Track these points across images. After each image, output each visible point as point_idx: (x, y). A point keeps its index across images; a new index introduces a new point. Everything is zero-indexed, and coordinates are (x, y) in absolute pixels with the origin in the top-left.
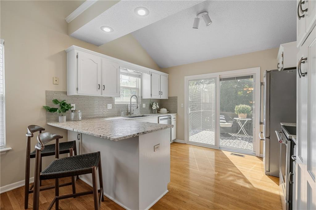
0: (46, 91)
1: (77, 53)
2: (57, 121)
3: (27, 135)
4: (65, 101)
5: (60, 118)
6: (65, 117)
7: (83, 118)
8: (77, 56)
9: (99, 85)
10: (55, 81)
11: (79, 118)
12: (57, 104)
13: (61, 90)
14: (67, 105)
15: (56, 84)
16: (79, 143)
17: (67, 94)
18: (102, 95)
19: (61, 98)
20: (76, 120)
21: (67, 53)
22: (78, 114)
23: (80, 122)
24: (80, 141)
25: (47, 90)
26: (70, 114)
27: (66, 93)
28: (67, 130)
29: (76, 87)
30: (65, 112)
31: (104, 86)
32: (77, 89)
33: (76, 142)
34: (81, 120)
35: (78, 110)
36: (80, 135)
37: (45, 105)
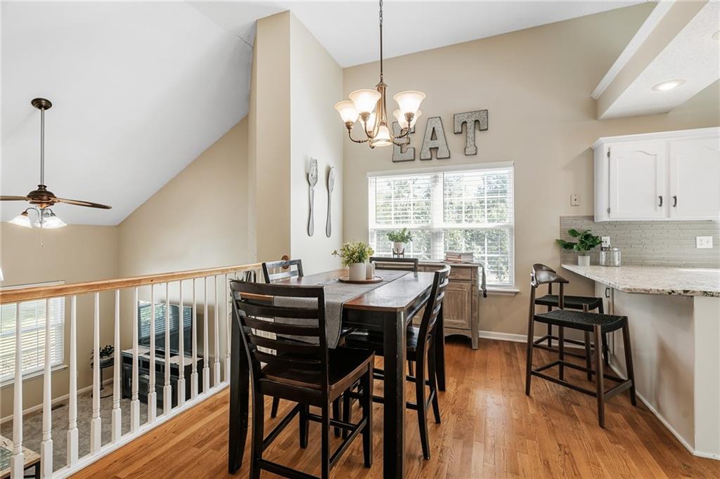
0: (561, 217)
1: (609, 149)
2: (576, 263)
3: (532, 275)
4: (589, 232)
5: (580, 258)
6: (588, 258)
7: (624, 264)
8: (609, 154)
9: (661, 198)
10: (573, 200)
11: (614, 262)
12: (576, 236)
13: (584, 214)
14: (593, 237)
15: (575, 205)
16: (609, 304)
17: (593, 220)
18: (669, 217)
19: (583, 226)
20: (609, 264)
21: (595, 152)
22: (613, 254)
23: (617, 269)
24: (610, 300)
25: (562, 215)
26: (599, 253)
27: (592, 218)
28: (594, 281)
29: (607, 208)
30: (589, 249)
31: (675, 198)
32: (609, 211)
33: (603, 300)
34: (618, 266)
35: (613, 248)
36: (611, 290)
37: (559, 238)
